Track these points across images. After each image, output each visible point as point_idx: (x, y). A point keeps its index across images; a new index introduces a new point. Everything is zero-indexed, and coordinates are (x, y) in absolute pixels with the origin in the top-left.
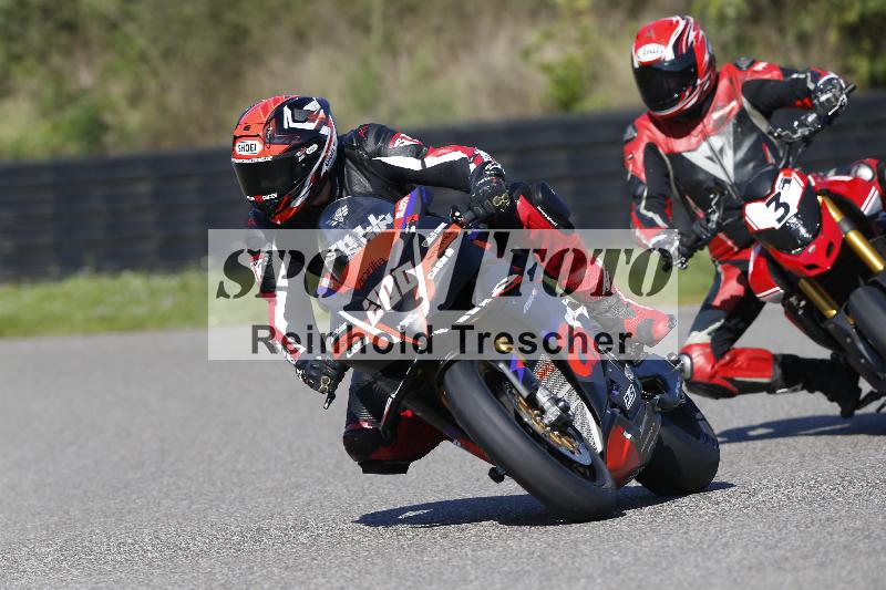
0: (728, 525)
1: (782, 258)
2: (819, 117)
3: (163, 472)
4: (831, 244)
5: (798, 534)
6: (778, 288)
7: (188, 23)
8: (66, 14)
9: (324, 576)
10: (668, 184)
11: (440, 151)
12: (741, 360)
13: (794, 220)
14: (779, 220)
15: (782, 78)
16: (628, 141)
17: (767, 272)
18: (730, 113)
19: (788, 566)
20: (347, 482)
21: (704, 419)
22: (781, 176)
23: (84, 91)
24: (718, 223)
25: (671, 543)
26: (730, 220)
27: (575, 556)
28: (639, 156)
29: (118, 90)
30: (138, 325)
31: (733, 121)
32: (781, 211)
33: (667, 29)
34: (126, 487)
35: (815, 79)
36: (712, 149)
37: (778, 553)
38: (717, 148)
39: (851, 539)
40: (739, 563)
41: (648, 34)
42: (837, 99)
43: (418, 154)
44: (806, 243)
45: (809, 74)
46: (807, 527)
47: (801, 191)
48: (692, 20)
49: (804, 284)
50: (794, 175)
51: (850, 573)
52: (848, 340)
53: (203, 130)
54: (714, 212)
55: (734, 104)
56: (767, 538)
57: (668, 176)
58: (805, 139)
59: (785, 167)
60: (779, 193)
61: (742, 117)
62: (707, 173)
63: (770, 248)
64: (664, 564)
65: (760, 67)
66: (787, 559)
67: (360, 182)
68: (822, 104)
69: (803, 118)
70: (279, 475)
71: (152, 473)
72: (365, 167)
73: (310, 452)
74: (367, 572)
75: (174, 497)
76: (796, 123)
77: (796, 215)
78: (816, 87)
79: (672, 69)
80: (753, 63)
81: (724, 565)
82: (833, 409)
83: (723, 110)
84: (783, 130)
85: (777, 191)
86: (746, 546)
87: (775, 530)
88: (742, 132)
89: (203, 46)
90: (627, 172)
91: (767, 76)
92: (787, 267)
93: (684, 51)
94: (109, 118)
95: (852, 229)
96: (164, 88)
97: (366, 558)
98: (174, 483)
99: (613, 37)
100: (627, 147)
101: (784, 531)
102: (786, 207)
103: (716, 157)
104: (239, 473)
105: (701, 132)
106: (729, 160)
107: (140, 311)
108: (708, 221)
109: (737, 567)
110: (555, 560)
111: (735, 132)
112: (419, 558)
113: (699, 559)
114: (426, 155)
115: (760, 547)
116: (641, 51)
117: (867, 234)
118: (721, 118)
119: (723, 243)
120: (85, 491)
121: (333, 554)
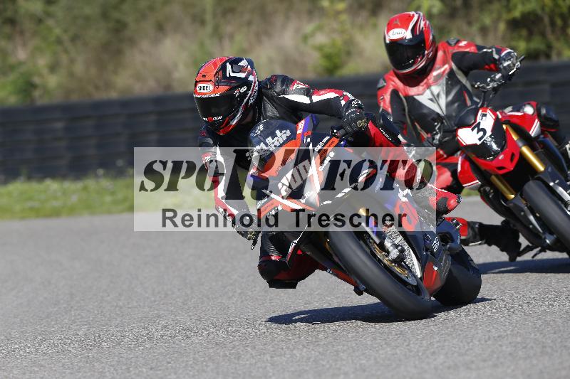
0: (435, 340)
1: (480, 162)
2: (503, 76)
3: (72, 307)
4: (513, 154)
5: (480, 346)
6: (477, 181)
7: (87, 19)
8: (9, 14)
9: (175, 374)
10: (405, 115)
11: (322, 92)
13: (489, 139)
14: (480, 139)
15: (477, 52)
16: (380, 88)
17: (470, 171)
18: (444, 72)
19: (473, 366)
20: (190, 314)
21: (472, 260)
22: (480, 112)
23: (20, 63)
24: (439, 140)
25: (398, 352)
26: (447, 138)
27: (336, 360)
28: (387, 97)
29: (42, 62)
30: (56, 213)
31: (446, 77)
32: (481, 133)
33: (407, 19)
34: (47, 317)
35: (499, 52)
36: (432, 94)
37: (467, 358)
38: (436, 93)
39: (514, 349)
40: (442, 364)
41: (395, 22)
42: (514, 65)
43: (308, 93)
44: (497, 154)
45: (494, 49)
46: (486, 341)
47: (493, 121)
48: (422, 14)
49: (494, 178)
50: (489, 111)
51: (513, 371)
52: (522, 213)
53: (97, 88)
54: (437, 134)
55: (446, 66)
56: (460, 348)
57: (404, 110)
58: (494, 89)
59: (482, 106)
60: (480, 123)
61: (451, 74)
62: (429, 109)
63: (473, 156)
64: (394, 365)
65: (463, 44)
66: (472, 362)
67: (271, 110)
68: (504, 68)
69: (493, 76)
70: (147, 309)
71: (65, 308)
72: (274, 101)
73: (166, 295)
74: (204, 371)
75: (79, 323)
76: (489, 79)
77: (490, 136)
78: (500, 57)
79: (410, 44)
80: (458, 41)
81: (432, 366)
82: (504, 257)
83: (440, 70)
84: (481, 84)
85: (478, 121)
86: (447, 353)
87: (466, 344)
88: (451, 84)
89: (98, 34)
90: (379, 107)
91: (468, 50)
92: (483, 168)
93: (418, 33)
94: (36, 80)
95: (524, 145)
96: (72, 61)
97: (202, 362)
98: (79, 315)
99: (361, 28)
100: (379, 92)
101: (471, 344)
102: (484, 131)
103: (435, 99)
104: (121, 308)
105: (426, 83)
106: (443, 101)
107: (56, 204)
108: (434, 139)
109: (441, 367)
110: (324, 363)
111: (447, 84)
112: (236, 361)
113: (417, 362)
114: (313, 94)
115: (456, 355)
116: (391, 32)
117: (533, 149)
118: (438, 75)
120: (21, 320)
121: (181, 360)
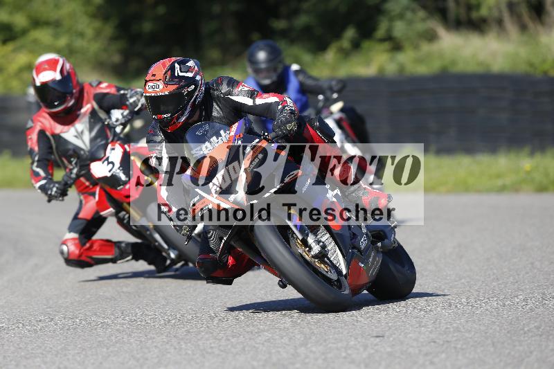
1: (112, 192)
6: (112, 209)
11: (265, 96)
12: (96, 247)
13: (118, 171)
14: (110, 171)
15: (116, 93)
16: (28, 129)
17: (106, 200)
18: (87, 111)
26: (83, 172)
28: (34, 136)
31: (88, 115)
32: (111, 165)
33: (54, 63)
36: (77, 131)
38: (80, 130)
41: (45, 65)
44: (125, 183)
45: (129, 91)
47: (121, 154)
50: (117, 146)
52: (148, 233)
55: (90, 105)
57: (52, 148)
59: (112, 141)
61: (93, 113)
62: (74, 145)
65: (104, 85)
68: (131, 104)
72: (220, 101)
77: (119, 168)
80: (100, 83)
85: (107, 155)
88: (94, 122)
90: (27, 146)
91: (108, 91)
92: (116, 197)
93: (66, 74)
100: (28, 132)
102: (112, 163)
103: (79, 135)
106: (87, 137)
111: (90, 122)
114: (256, 97)
116: (40, 75)
119: (84, 184)
